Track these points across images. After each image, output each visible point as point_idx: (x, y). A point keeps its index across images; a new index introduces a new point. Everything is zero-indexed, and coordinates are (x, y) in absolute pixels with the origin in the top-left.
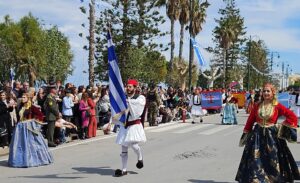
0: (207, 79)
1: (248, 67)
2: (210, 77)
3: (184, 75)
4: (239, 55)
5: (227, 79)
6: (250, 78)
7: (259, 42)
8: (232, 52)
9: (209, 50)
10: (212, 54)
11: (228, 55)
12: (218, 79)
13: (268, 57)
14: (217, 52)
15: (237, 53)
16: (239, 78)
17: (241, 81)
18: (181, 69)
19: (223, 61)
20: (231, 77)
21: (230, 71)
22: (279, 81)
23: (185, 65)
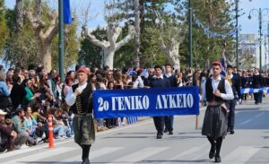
0: (100, 48)
2: (105, 44)
3: (49, 41)
5: (145, 46)
12: (123, 49)
17: (175, 52)
18: (41, 27)
19: (133, 8)
20: (153, 42)
21: (149, 29)
22: (253, 51)
23: (50, 18)
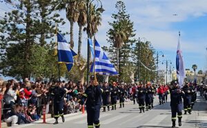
1: (138, 64)
3: (83, 71)
4: (130, 54)
5: (121, 74)
7: (147, 43)
8: (124, 51)
9: (104, 48)
11: (120, 54)
13: (154, 56)
14: (111, 51)
15: (129, 52)
16: (130, 74)
17: (132, 77)
18: (80, 66)
19: (116, 59)
20: (124, 72)
21: (122, 68)
22: (163, 77)
23: (84, 62)
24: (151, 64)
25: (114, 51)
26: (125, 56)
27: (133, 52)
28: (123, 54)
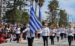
1: (60, 19)
4: (57, 15)
6: (61, 23)
7: (64, 10)
8: (54, 14)
9: (46, 12)
10: (47, 14)
11: (53, 15)
13: (67, 16)
14: (49, 13)
15: (56, 14)
16: (57, 23)
24: (66, 19)
25: (50, 13)
26: (55, 16)
27: (58, 14)
28: (54, 15)
